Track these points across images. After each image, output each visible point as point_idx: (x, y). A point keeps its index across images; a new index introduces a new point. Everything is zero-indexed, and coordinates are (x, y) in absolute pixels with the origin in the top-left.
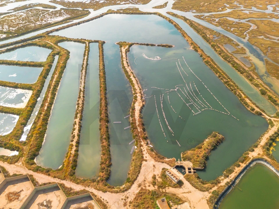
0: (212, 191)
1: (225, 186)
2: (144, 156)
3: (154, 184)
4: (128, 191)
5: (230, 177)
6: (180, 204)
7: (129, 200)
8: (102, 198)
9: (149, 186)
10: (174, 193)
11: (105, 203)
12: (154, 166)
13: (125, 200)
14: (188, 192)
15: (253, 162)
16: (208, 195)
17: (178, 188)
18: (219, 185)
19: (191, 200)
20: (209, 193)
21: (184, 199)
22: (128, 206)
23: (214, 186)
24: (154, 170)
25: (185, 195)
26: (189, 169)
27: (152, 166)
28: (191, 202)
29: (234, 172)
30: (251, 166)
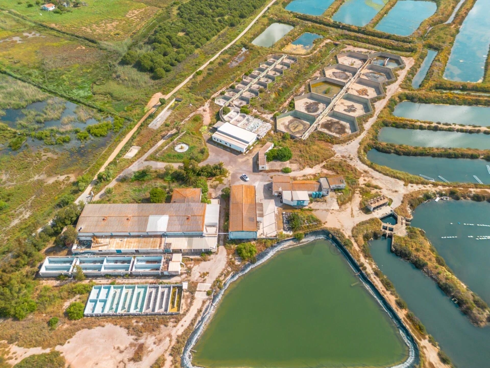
0: (353, 241)
1: (359, 260)
2: (414, 185)
3: (368, 185)
4: (359, 161)
5: (374, 278)
6: (337, 201)
7: (348, 160)
8: (353, 142)
9: (365, 180)
10: (353, 200)
11: (347, 143)
12: (396, 191)
13: (349, 157)
14: (352, 214)
15: (410, 340)
16: (347, 234)
17: (359, 207)
18: (361, 255)
19: (341, 213)
20: (349, 236)
21: (343, 207)
22: (342, 158)
23: (359, 246)
24: (389, 190)
25: (349, 210)
26: (391, 230)
27: (397, 190)
28: (338, 212)
29: (385, 290)
30: (401, 331)
